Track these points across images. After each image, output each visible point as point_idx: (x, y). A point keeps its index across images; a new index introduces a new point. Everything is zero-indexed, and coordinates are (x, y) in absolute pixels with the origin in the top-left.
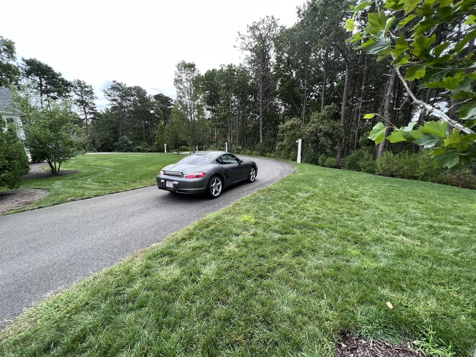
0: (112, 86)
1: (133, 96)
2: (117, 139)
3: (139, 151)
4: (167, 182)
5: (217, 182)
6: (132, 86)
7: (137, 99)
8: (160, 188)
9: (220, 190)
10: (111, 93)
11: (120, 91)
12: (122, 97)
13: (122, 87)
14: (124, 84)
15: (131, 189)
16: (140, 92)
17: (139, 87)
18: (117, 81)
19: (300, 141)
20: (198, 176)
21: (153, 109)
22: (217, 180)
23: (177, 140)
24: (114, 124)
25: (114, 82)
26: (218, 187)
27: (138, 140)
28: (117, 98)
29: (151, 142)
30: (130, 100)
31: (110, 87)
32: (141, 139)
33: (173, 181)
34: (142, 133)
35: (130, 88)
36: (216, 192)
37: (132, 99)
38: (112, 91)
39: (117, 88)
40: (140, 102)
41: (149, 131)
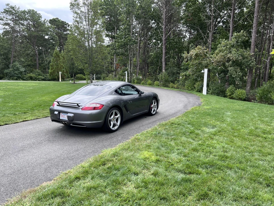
0: (5, 10)
1: (26, 19)
2: (8, 66)
3: (31, 79)
4: (61, 114)
5: (116, 114)
6: (26, 10)
7: (31, 23)
8: (53, 121)
9: (119, 123)
10: (4, 17)
11: (13, 15)
12: (15, 21)
13: (15, 11)
14: (17, 7)
15: (21, 120)
16: (34, 15)
17: (33, 11)
18: (11, 5)
19: (206, 71)
20: (95, 108)
21: (47, 35)
22: (115, 112)
23: (73, 68)
24: (5, 49)
25: (8, 5)
26: (117, 120)
27: (31, 67)
28: (9, 22)
29: (44, 69)
30: (23, 25)
31: (3, 11)
32: (34, 66)
33: (67, 113)
34: (35, 60)
35: (24, 12)
36: (114, 125)
37: (25, 23)
38: (4, 14)
39: (10, 11)
40: (34, 26)
41: (43, 58)
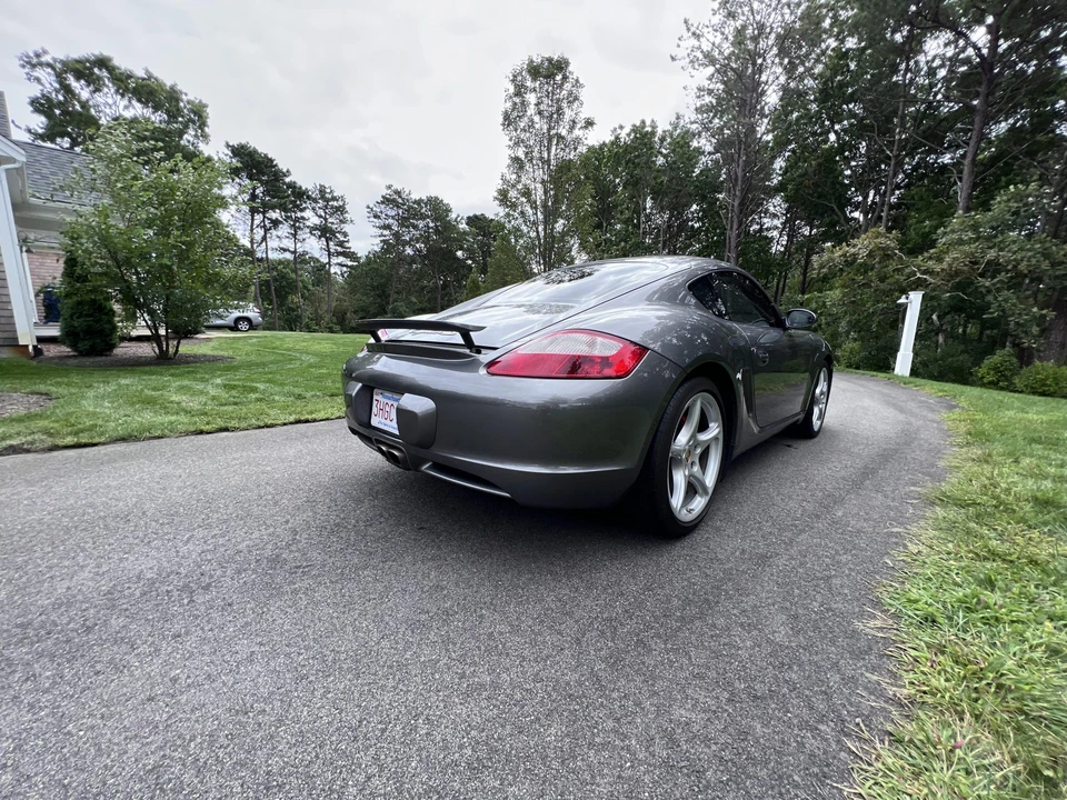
0: (383, 197)
1: (423, 217)
2: (384, 310)
6: (424, 198)
7: (431, 225)
10: (381, 212)
11: (398, 207)
12: (403, 221)
13: (403, 199)
14: (407, 192)
16: (437, 209)
17: (437, 198)
18: (395, 187)
21: (462, 249)
24: (382, 277)
25: (389, 187)
28: (391, 221)
30: (415, 227)
31: (380, 199)
34: (436, 298)
35: (418, 202)
37: (421, 224)
38: (383, 206)
39: (394, 201)
40: (437, 231)
41: (451, 295)
